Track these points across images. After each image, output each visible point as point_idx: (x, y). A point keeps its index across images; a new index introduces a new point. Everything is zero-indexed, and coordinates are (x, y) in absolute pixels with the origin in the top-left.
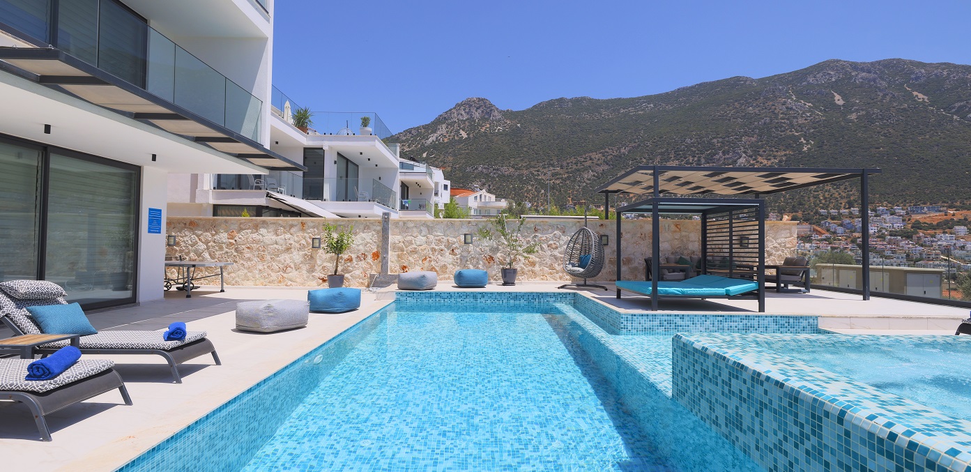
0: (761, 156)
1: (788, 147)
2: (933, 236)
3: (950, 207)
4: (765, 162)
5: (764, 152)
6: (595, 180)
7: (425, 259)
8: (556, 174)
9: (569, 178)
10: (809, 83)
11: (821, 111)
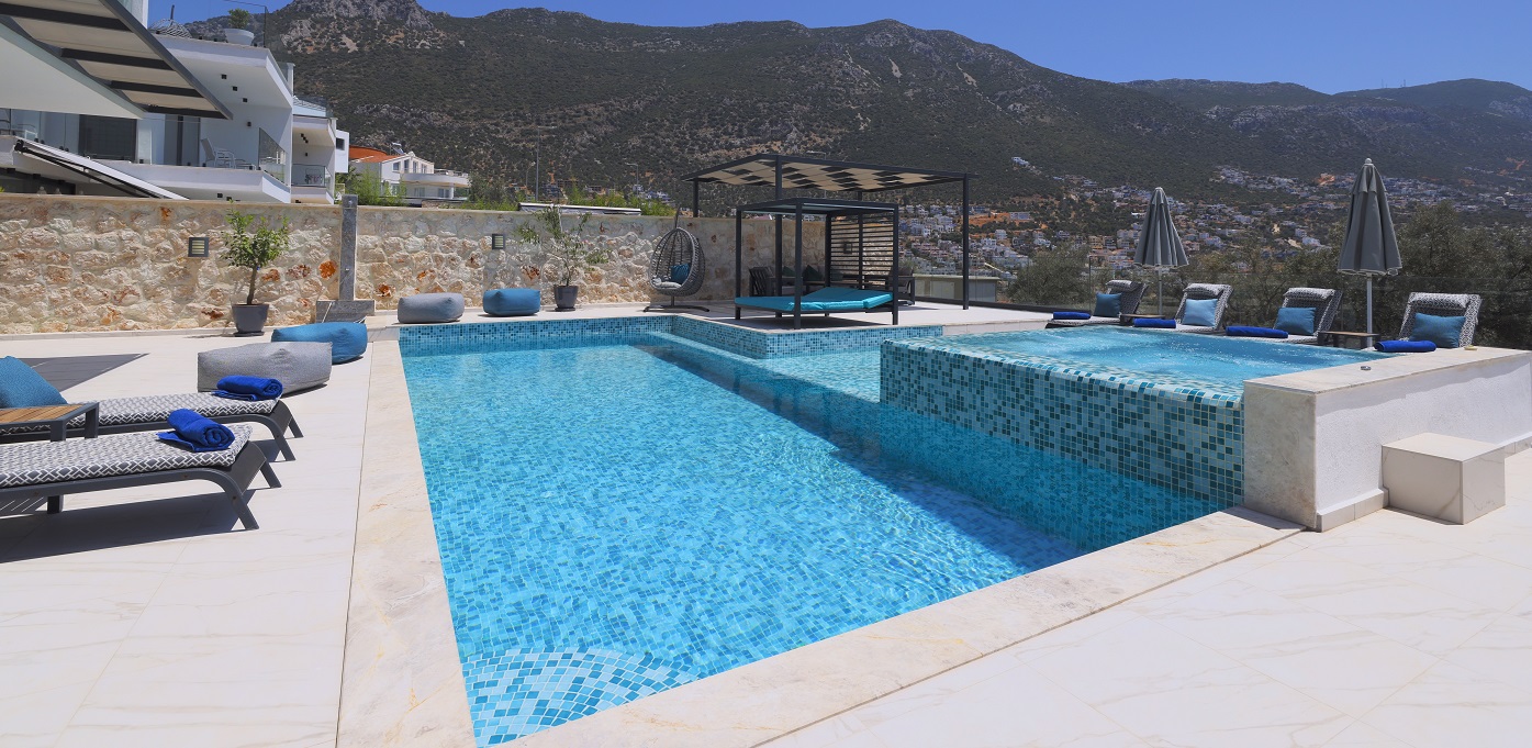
0: (815, 132)
1: (844, 123)
2: (979, 241)
3: (993, 208)
4: (819, 140)
5: (818, 126)
6: (593, 147)
7: (424, 274)
8: (529, 132)
9: (550, 140)
10: (867, 44)
11: (878, 81)
